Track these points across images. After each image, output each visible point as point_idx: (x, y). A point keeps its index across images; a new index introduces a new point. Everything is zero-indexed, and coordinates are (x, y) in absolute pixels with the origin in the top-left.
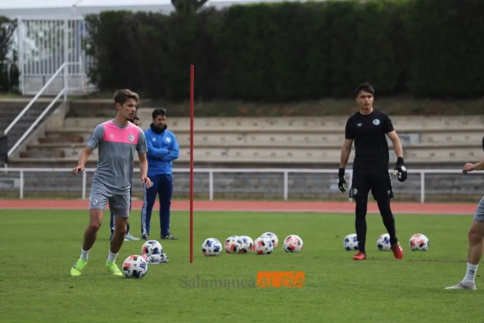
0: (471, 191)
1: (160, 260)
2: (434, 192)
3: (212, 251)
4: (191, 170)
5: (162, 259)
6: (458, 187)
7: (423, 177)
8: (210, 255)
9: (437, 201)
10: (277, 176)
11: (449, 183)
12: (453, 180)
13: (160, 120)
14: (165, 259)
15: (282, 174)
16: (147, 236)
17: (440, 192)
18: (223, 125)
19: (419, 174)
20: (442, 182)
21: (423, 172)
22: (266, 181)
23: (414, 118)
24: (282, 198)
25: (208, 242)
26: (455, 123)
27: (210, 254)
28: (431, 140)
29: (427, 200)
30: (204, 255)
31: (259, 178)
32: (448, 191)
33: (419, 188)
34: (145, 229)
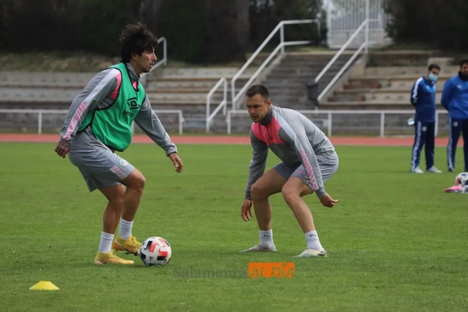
16: (453, 169)
34: (451, 163)
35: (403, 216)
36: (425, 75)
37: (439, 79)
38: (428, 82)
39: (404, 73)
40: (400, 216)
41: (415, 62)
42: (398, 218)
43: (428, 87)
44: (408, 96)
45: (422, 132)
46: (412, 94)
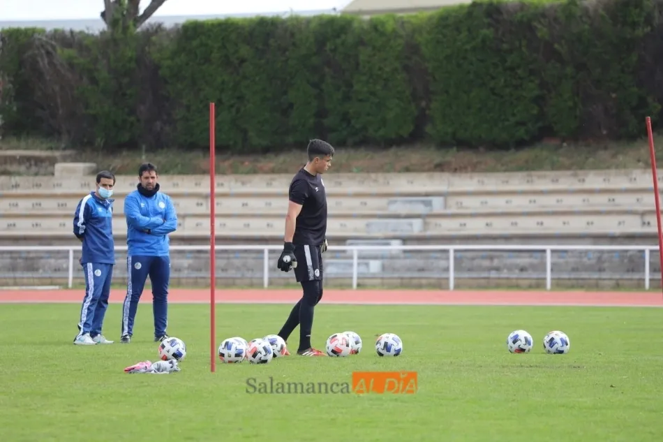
0: (516, 274)
1: (169, 369)
2: (466, 275)
3: (233, 355)
4: (212, 247)
5: (172, 367)
6: (497, 269)
7: (452, 255)
8: (230, 362)
9: (470, 287)
10: (254, 255)
11: (486, 263)
12: (491, 258)
13: (147, 178)
14: (175, 367)
15: (262, 252)
16: (128, 337)
17: (474, 275)
18: (176, 185)
19: (446, 251)
20: (476, 262)
21: (451, 248)
22: (237, 262)
23: (437, 175)
24: (261, 285)
25: (227, 344)
26: (492, 182)
27: (230, 359)
28: (460, 205)
29: (457, 286)
30: (222, 362)
31: (228, 258)
32: (485, 275)
33: (447, 270)
34: (126, 328)
35: (73, 412)
36: (95, 190)
37: (116, 196)
38: (100, 200)
39: (17, 186)
40: (67, 412)
41: (34, 169)
42: (67, 415)
43: (100, 209)
44: (70, 223)
45: (95, 277)
46: (77, 219)
